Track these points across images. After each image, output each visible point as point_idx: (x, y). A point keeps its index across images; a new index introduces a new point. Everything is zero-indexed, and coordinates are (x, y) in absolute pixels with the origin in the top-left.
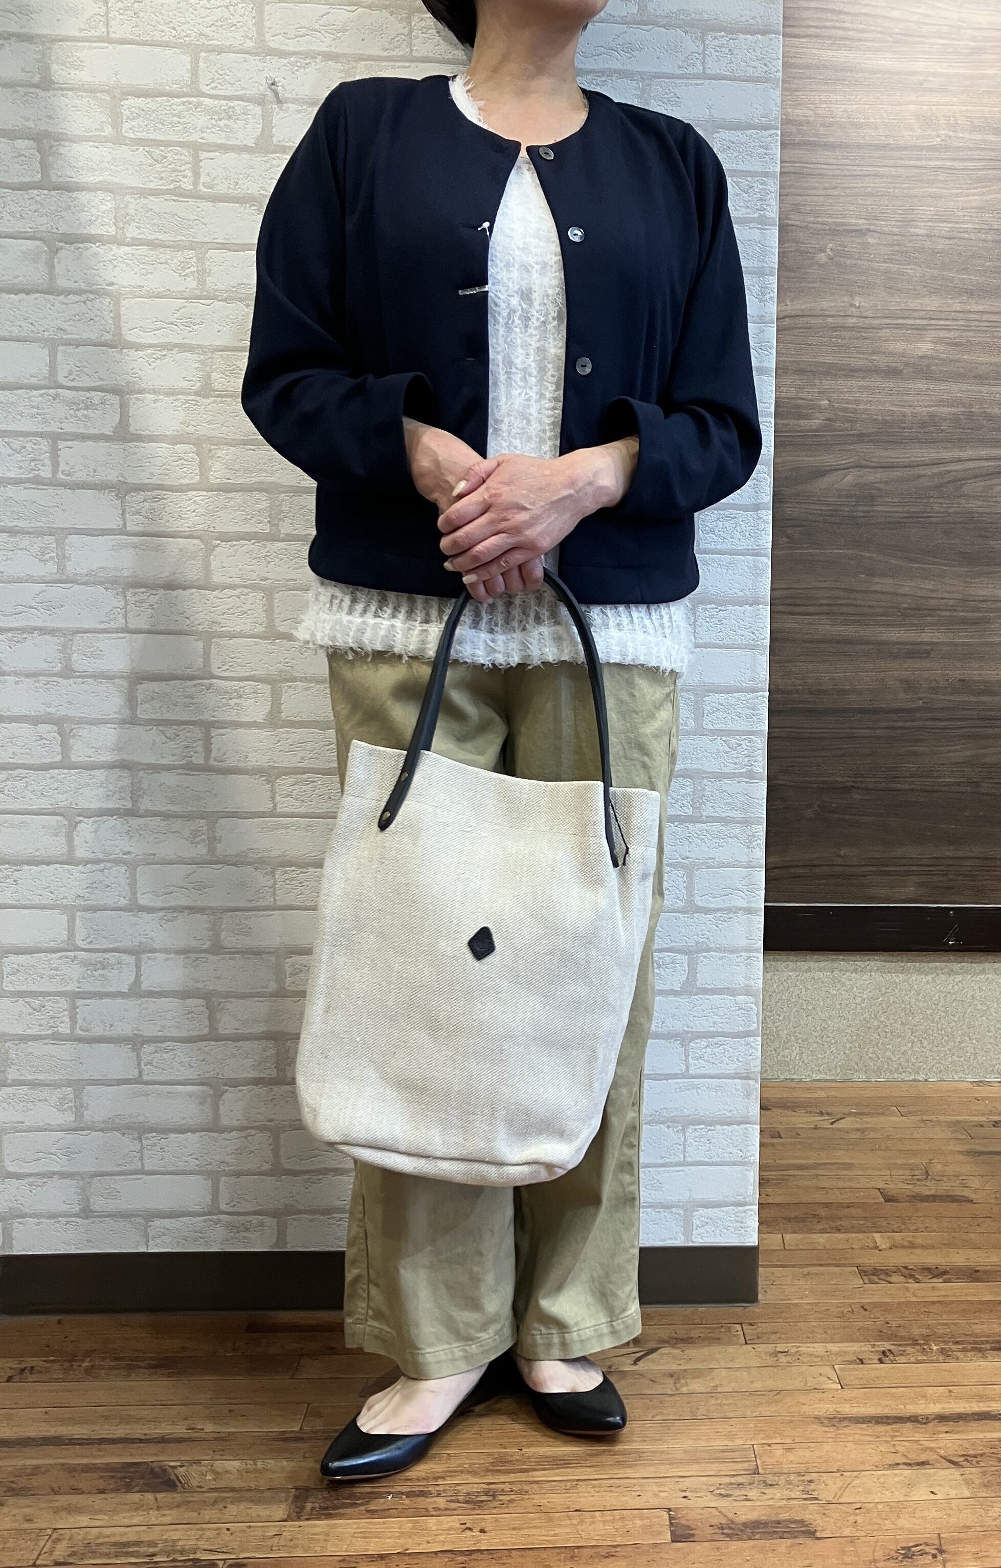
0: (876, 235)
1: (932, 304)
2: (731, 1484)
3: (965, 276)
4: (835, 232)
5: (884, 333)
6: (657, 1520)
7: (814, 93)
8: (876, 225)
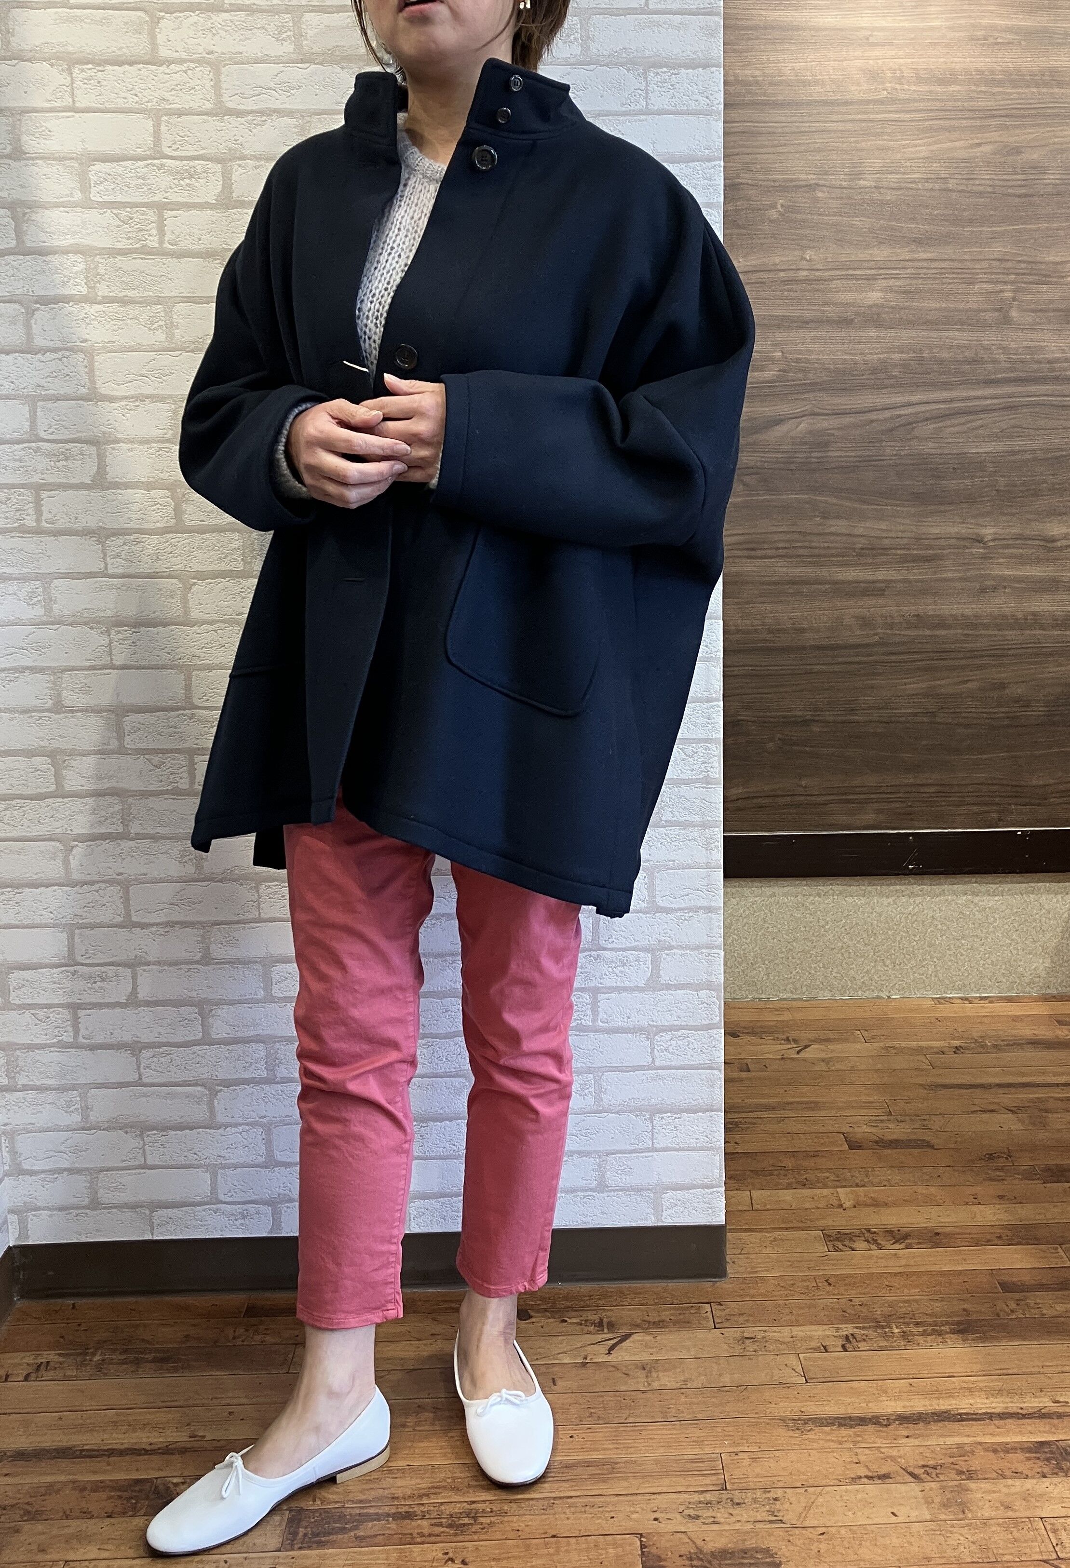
0: (825, 189)
1: (881, 253)
2: (700, 1502)
3: (913, 226)
4: (785, 188)
5: (835, 284)
6: (628, 1548)
7: (762, 53)
8: (825, 180)
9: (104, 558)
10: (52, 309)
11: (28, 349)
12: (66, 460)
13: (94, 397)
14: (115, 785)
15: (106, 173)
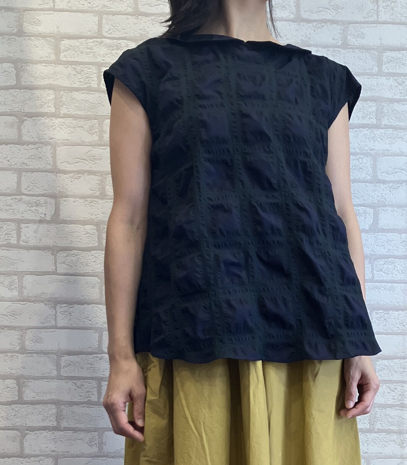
9: (56, 264)
10: (34, 120)
11: (19, 142)
12: (37, 206)
13: (55, 171)
14: (54, 397)
15: (70, 45)
